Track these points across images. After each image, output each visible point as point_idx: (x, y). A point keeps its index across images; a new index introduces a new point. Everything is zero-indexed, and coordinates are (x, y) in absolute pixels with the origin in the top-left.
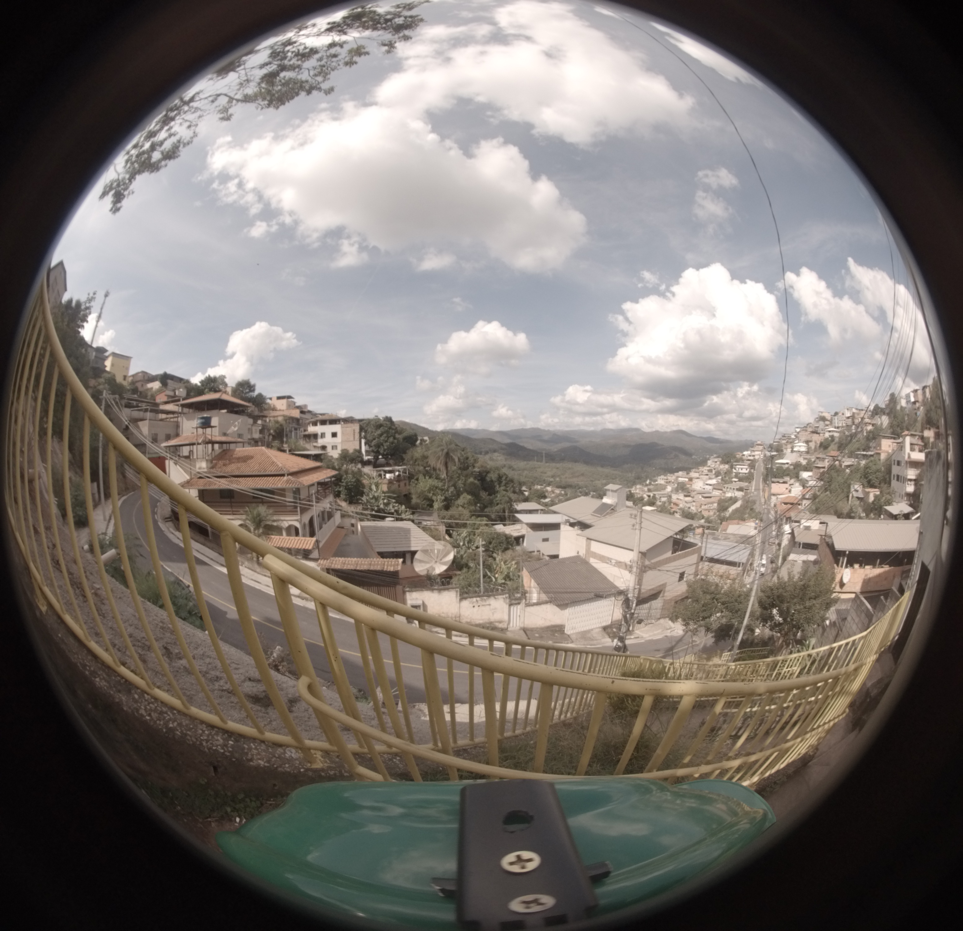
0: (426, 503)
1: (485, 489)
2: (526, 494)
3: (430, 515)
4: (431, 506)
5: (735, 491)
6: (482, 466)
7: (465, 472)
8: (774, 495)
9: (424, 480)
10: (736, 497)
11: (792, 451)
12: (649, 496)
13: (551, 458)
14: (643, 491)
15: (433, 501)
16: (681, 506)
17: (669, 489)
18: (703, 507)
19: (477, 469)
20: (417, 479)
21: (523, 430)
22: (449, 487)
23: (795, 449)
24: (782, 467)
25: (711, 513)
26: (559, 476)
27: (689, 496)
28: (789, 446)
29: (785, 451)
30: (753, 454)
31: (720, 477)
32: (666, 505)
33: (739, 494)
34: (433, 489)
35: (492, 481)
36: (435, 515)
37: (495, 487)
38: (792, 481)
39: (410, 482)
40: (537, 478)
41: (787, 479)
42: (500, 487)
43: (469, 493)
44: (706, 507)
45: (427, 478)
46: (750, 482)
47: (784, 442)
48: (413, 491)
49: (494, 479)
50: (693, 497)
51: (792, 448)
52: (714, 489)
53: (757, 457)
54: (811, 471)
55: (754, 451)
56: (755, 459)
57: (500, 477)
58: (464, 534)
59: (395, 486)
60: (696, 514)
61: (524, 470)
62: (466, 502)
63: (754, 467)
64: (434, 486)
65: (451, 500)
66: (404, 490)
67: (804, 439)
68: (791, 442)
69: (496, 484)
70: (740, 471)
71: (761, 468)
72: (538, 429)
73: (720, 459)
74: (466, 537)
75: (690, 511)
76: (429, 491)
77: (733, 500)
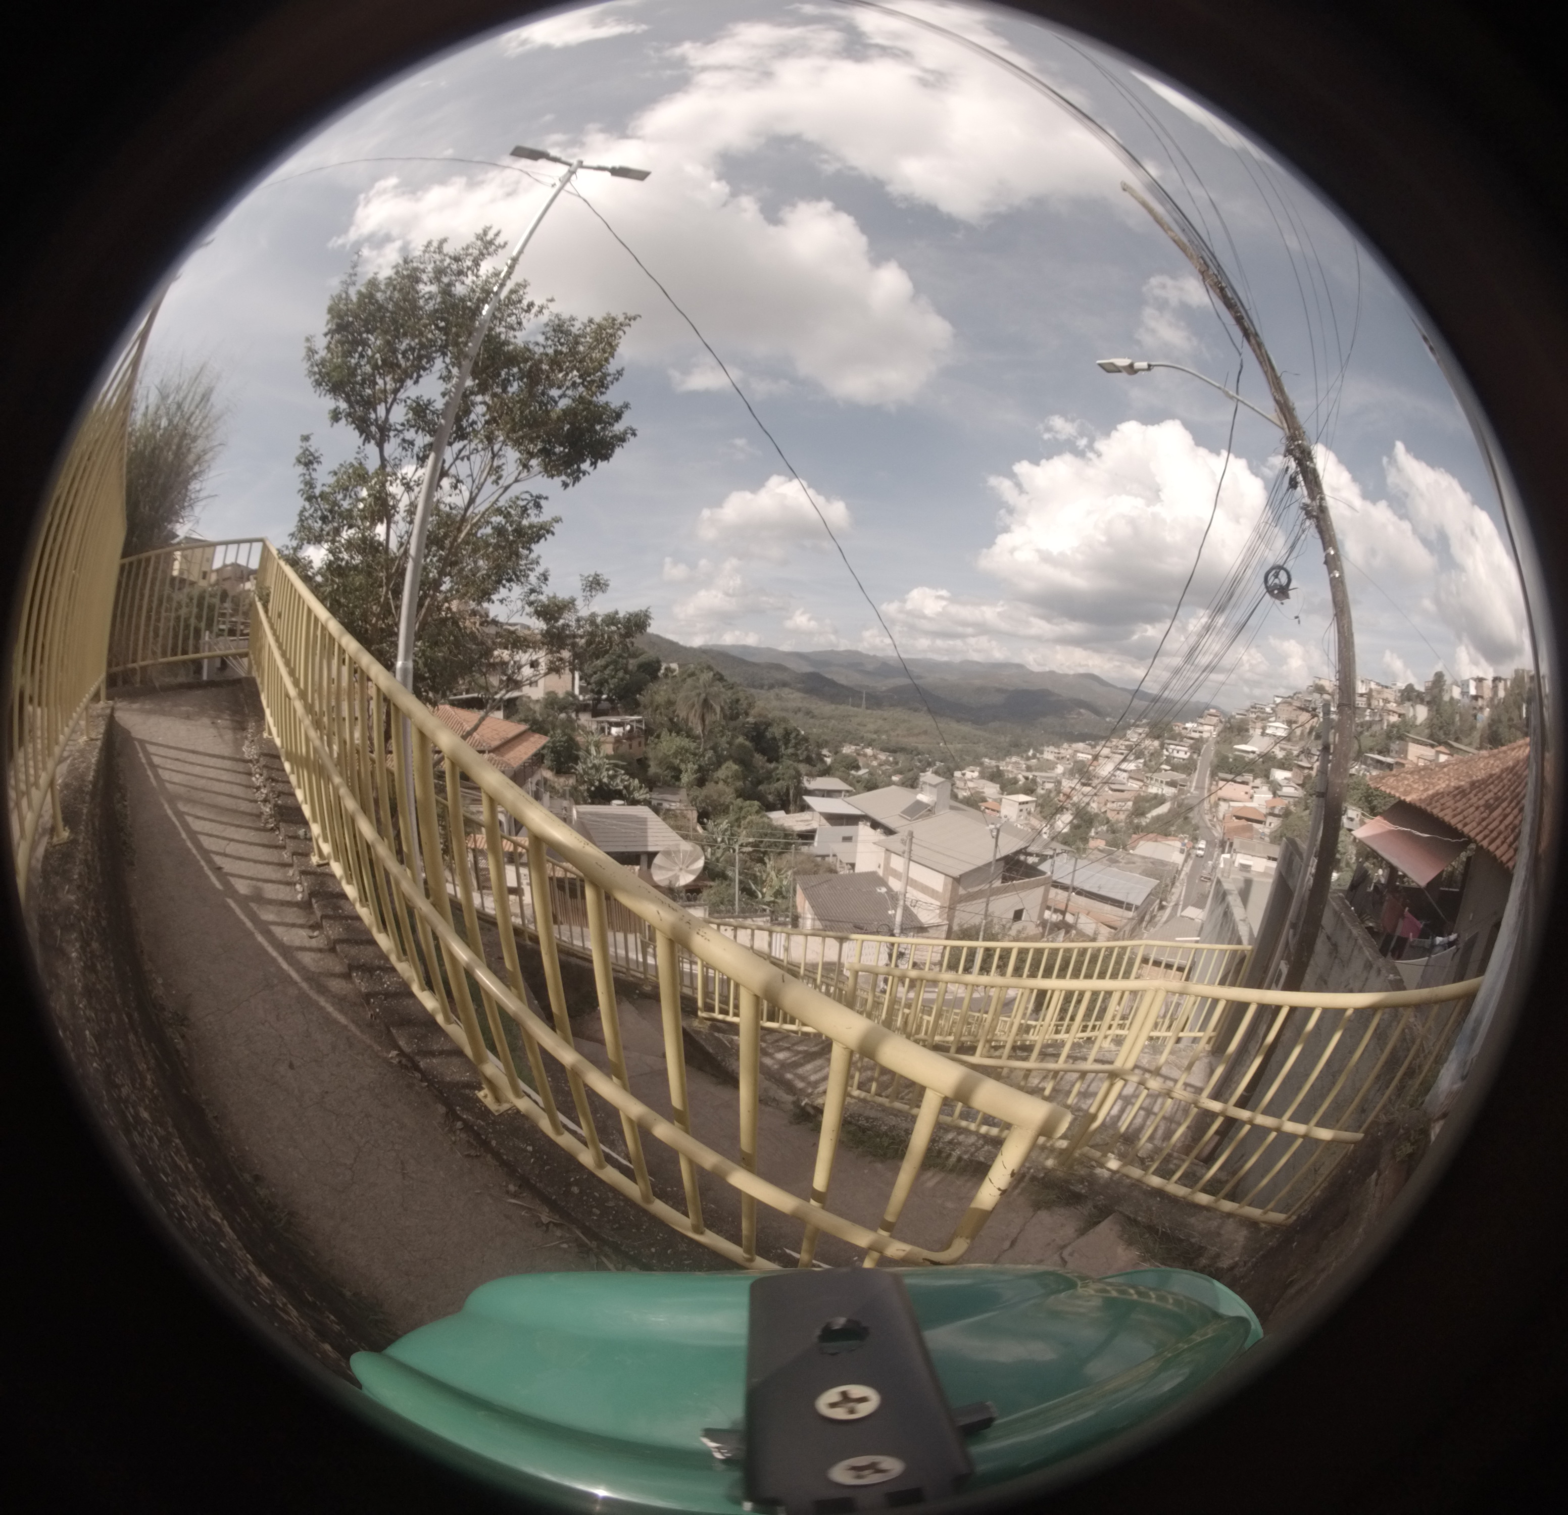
0: (669, 774)
1: (763, 752)
2: (828, 761)
3: (675, 793)
4: (678, 779)
5: (1164, 786)
6: (760, 715)
7: (732, 724)
8: (1225, 800)
9: (668, 738)
10: (1163, 795)
11: (1263, 734)
12: (1027, 778)
13: (875, 701)
14: (1019, 768)
15: (680, 772)
16: (1075, 799)
17: (1060, 769)
18: (1109, 805)
19: (751, 719)
20: (658, 737)
21: (832, 652)
22: (705, 750)
23: (1268, 731)
24: (1243, 757)
25: (1122, 816)
26: (886, 732)
27: (1089, 785)
28: (1259, 724)
29: (1251, 731)
30: (1200, 728)
31: (1142, 761)
32: (1052, 795)
33: (1169, 791)
34: (681, 752)
35: (774, 739)
36: (683, 793)
37: (779, 747)
38: (1258, 782)
39: (647, 739)
40: (849, 732)
41: (1248, 777)
42: (786, 748)
43: (736, 761)
44: (1114, 806)
45: (674, 734)
46: (1189, 774)
47: (1253, 716)
48: (651, 755)
49: (778, 736)
50: (1094, 788)
51: (1264, 728)
52: (1131, 777)
53: (1205, 735)
54: (1290, 770)
55: (1202, 724)
56: (1201, 737)
57: (787, 734)
58: (724, 825)
59: (624, 748)
60: (1097, 815)
61: (830, 718)
62: (730, 774)
63: (1200, 751)
64: (683, 748)
65: (708, 770)
66: (637, 751)
67: (1284, 716)
68: (1264, 719)
69: (780, 743)
70: (1175, 754)
71: (1210, 752)
72: (857, 653)
73: (1147, 730)
74: (726, 830)
75: (1089, 809)
76: (675, 755)
77: (1159, 800)
